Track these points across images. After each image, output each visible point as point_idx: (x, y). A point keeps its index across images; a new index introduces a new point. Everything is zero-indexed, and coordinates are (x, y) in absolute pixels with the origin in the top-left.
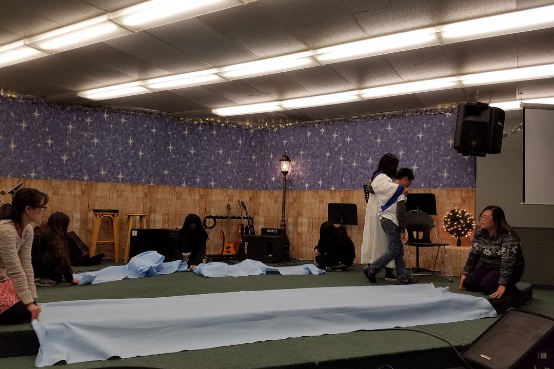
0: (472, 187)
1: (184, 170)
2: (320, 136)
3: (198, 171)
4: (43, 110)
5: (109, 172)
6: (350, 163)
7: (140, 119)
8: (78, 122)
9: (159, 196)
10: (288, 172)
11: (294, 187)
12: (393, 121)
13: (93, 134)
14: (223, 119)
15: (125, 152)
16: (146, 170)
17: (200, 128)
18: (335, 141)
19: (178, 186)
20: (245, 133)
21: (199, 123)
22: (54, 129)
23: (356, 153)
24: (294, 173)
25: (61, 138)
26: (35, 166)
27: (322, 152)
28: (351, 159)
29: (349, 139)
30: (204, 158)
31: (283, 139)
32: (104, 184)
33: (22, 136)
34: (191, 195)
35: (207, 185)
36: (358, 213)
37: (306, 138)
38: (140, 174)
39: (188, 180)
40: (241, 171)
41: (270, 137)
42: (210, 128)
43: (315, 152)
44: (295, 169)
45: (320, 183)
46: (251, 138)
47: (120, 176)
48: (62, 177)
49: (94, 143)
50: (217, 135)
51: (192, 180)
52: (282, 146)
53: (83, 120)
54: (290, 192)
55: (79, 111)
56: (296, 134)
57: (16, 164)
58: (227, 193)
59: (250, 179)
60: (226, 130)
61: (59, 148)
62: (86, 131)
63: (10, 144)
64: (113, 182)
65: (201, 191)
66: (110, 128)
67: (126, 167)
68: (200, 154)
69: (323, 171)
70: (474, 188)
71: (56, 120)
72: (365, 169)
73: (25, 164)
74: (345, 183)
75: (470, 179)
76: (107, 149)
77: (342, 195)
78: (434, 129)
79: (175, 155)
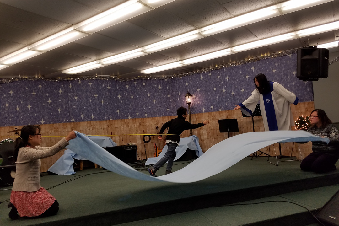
0: (311, 100)
1: (129, 109)
2: (209, 78)
3: (137, 108)
4: (44, 84)
5: (86, 115)
6: (230, 93)
7: (100, 82)
8: (64, 88)
9: (116, 126)
10: (191, 103)
11: (195, 111)
12: (255, 63)
13: (74, 94)
14: (148, 75)
15: (93, 102)
16: (107, 112)
17: (135, 83)
18: (219, 80)
19: (126, 118)
20: (162, 82)
21: (134, 80)
22: (51, 94)
23: (233, 86)
24: (195, 103)
25: (56, 99)
26: (43, 117)
27: (211, 88)
28: (230, 90)
29: (227, 78)
30: (139, 100)
31: (186, 83)
32: (84, 122)
33: (34, 100)
34: (134, 123)
35: (143, 116)
36: (239, 124)
37: (200, 80)
38: (104, 114)
39: (131, 114)
40: (162, 105)
41: (178, 82)
42: (141, 82)
43: (207, 89)
44: (195, 100)
45: (212, 107)
46: (166, 85)
47: (93, 117)
48: (59, 121)
49: (75, 99)
50: (145, 85)
51: (134, 114)
52: (186, 87)
53: (67, 87)
54: (193, 115)
55: (64, 81)
56: (193, 78)
57: (33, 117)
58: (155, 120)
59: (168, 110)
60: (150, 81)
61: (55, 105)
62: (69, 93)
63: (28, 105)
64: (89, 121)
65: (140, 120)
66: (83, 90)
67: (95, 111)
68: (137, 98)
69: (213, 100)
70: (313, 101)
71: (51, 89)
72: (240, 96)
73: (37, 116)
74: (228, 106)
75: (310, 95)
76: (83, 102)
77: (227, 114)
78: (283, 65)
79: (122, 100)
